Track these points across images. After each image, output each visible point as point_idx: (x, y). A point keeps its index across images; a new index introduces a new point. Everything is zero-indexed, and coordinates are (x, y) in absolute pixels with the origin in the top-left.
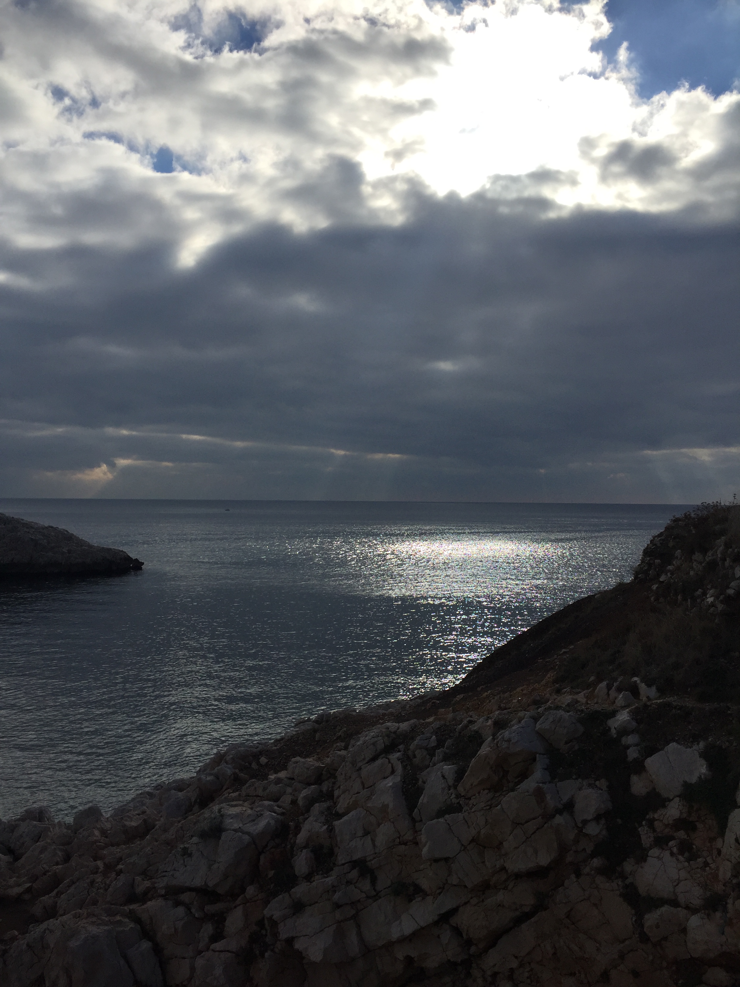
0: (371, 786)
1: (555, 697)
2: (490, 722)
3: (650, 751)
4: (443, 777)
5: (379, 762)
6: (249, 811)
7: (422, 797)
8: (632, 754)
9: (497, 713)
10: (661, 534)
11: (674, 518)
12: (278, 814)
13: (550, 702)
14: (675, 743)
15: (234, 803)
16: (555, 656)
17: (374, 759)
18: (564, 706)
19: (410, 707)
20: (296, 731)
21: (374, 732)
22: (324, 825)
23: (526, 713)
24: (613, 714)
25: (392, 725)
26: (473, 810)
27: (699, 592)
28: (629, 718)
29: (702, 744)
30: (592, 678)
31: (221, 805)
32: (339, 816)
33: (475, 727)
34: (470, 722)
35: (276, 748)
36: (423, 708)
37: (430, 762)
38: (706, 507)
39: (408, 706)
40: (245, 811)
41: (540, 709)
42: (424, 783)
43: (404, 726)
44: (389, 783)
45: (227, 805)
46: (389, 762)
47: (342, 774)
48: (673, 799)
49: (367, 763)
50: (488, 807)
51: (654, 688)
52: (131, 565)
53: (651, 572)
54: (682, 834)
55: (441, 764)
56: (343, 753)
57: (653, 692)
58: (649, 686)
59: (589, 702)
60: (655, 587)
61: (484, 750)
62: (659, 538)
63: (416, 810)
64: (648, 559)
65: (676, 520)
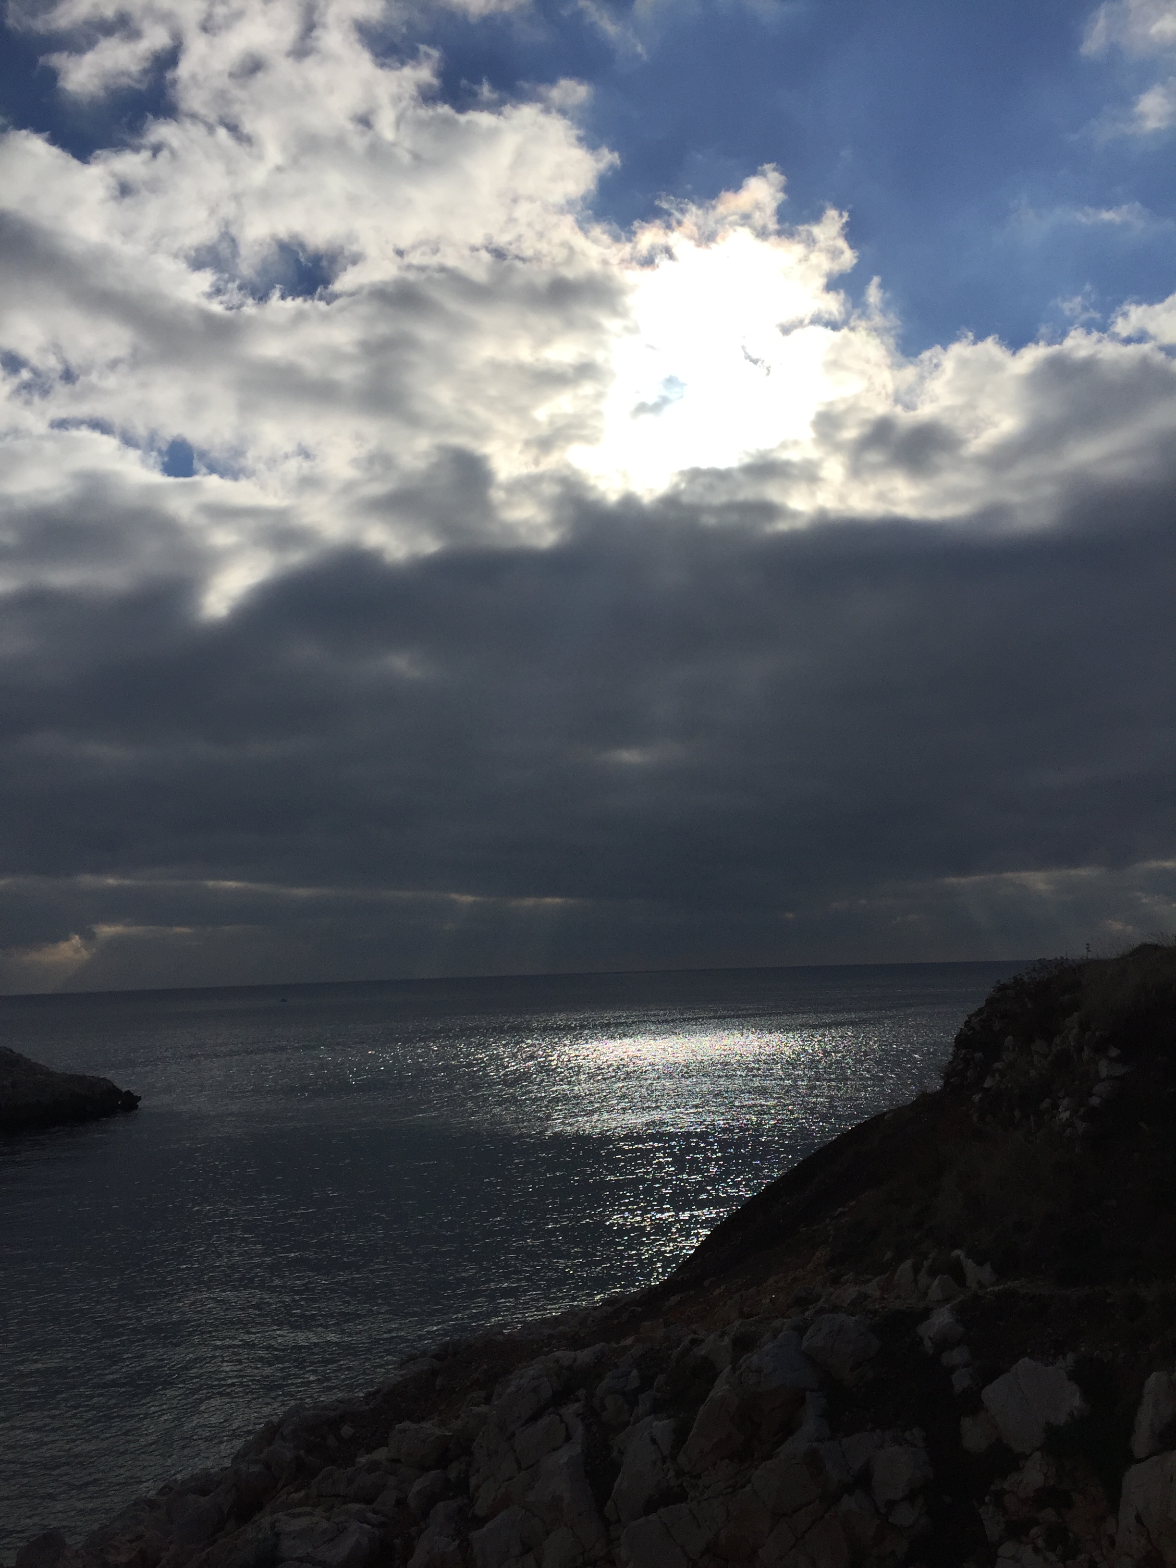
0: (532, 1466)
1: (832, 1290)
2: (727, 1340)
3: (989, 1376)
4: (654, 1441)
5: (545, 1421)
6: (325, 1525)
7: (618, 1480)
8: (961, 1381)
9: (737, 1323)
10: (980, 1011)
11: (999, 985)
12: (373, 1526)
13: (822, 1300)
14: (1026, 1359)
15: (298, 1510)
16: (828, 1221)
17: (535, 1417)
18: (845, 1305)
19: (593, 1321)
20: (401, 1376)
21: (534, 1369)
22: (454, 1540)
23: (785, 1320)
24: (926, 1314)
25: (565, 1355)
26: (706, 1496)
27: (1046, 1104)
28: (951, 1320)
29: (1070, 1357)
30: (889, 1255)
31: (275, 1516)
32: (481, 1522)
33: (702, 1351)
34: (694, 1342)
35: (367, 1407)
36: (615, 1322)
37: (631, 1415)
38: (1043, 964)
39: (591, 1319)
40: (317, 1523)
41: (807, 1313)
42: (621, 1453)
43: (584, 1356)
44: (563, 1456)
45: (285, 1515)
46: (562, 1421)
47: (481, 1447)
48: (1031, 1454)
49: (523, 1425)
50: (730, 1490)
51: (988, 1268)
52: (119, 1103)
53: (968, 1074)
54: (1048, 1514)
55: (649, 1418)
56: (483, 1409)
57: (986, 1273)
58: (980, 1264)
59: (886, 1296)
60: (976, 1098)
61: (720, 1389)
62: (979, 1018)
63: (609, 1503)
64: (963, 1051)
65: (1002, 988)
